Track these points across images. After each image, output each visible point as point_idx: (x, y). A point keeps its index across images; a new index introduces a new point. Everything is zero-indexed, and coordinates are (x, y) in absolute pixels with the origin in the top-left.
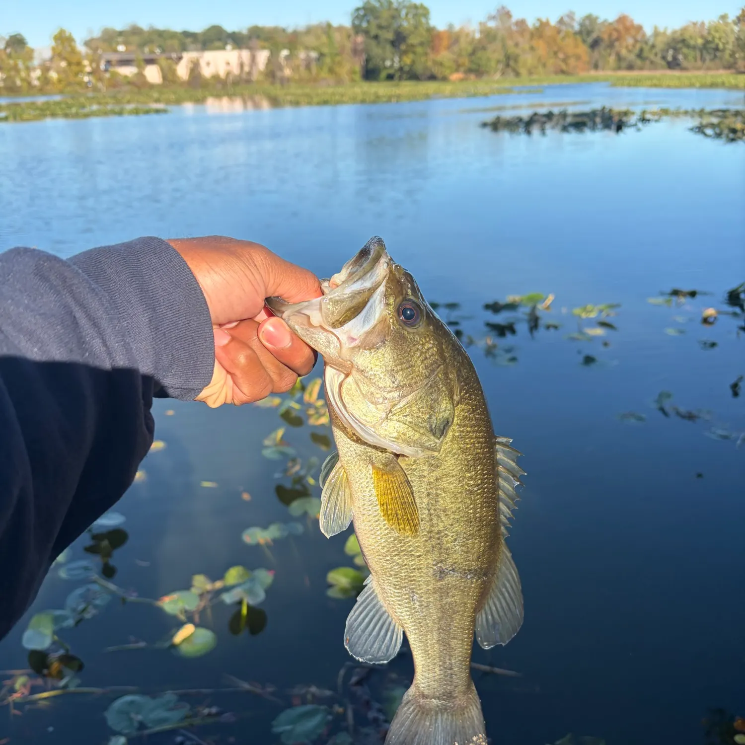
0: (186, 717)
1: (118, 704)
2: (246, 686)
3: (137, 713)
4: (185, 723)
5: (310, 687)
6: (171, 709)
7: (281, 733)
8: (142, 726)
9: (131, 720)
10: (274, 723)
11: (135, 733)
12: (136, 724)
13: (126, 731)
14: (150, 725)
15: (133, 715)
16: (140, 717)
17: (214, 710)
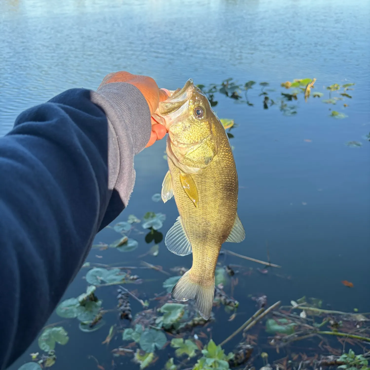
0: (124, 280)
1: (91, 272)
2: (152, 266)
3: (100, 276)
4: (122, 282)
5: (181, 267)
6: (117, 275)
7: (168, 288)
8: (102, 282)
9: (97, 279)
10: (164, 283)
11: (99, 285)
12: (99, 281)
13: (95, 284)
14: (107, 282)
15: (98, 277)
16: (102, 278)
17: (135, 277)
